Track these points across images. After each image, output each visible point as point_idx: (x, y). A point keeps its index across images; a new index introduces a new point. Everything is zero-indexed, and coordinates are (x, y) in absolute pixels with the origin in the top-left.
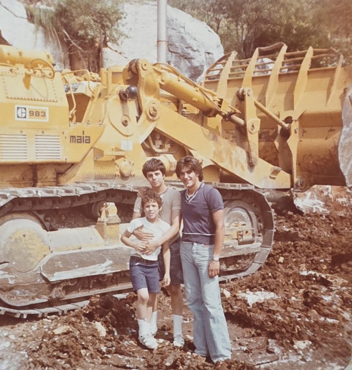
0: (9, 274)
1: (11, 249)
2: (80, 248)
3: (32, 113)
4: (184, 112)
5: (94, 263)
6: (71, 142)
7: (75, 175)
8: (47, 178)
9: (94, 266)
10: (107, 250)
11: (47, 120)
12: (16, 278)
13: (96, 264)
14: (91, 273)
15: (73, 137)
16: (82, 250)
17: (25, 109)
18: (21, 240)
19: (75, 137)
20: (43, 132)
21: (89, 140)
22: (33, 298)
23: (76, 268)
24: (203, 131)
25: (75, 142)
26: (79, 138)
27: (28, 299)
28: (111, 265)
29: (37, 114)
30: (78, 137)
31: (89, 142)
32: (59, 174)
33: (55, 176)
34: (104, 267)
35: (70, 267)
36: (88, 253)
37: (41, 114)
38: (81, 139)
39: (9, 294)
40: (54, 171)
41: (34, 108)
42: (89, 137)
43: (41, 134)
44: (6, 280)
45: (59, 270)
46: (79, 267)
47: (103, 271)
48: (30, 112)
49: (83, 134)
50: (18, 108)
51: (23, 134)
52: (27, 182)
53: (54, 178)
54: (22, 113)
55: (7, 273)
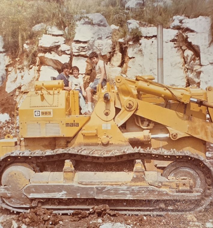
0: (7, 191)
1: (9, 180)
2: (48, 183)
3: (43, 113)
4: (170, 102)
5: (54, 192)
6: (66, 126)
7: (74, 143)
8: (61, 144)
9: (54, 193)
10: (63, 186)
11: (51, 116)
12: (11, 193)
13: (56, 192)
14: (52, 197)
15: (68, 124)
16: (49, 184)
17: (39, 111)
18: (14, 176)
19: (69, 124)
20: (49, 122)
21: (78, 125)
22: (22, 204)
23: (43, 193)
24: (177, 115)
25: (69, 126)
26: (72, 124)
27: (19, 204)
28: (66, 194)
29: (46, 113)
30: (70, 123)
31: (78, 126)
32: (68, 142)
33: (66, 144)
34: (61, 195)
35: (39, 192)
36: (51, 186)
37: (48, 113)
38: (73, 125)
39: (9, 200)
40: (65, 141)
41: (44, 111)
42: (78, 123)
43: (48, 123)
44: (6, 193)
45: (33, 192)
46: (45, 193)
47: (60, 197)
48: (42, 113)
49: (74, 122)
50: (35, 111)
51: (38, 123)
52: (52, 146)
53: (65, 145)
54: (37, 113)
55: (6, 190)
